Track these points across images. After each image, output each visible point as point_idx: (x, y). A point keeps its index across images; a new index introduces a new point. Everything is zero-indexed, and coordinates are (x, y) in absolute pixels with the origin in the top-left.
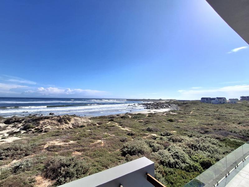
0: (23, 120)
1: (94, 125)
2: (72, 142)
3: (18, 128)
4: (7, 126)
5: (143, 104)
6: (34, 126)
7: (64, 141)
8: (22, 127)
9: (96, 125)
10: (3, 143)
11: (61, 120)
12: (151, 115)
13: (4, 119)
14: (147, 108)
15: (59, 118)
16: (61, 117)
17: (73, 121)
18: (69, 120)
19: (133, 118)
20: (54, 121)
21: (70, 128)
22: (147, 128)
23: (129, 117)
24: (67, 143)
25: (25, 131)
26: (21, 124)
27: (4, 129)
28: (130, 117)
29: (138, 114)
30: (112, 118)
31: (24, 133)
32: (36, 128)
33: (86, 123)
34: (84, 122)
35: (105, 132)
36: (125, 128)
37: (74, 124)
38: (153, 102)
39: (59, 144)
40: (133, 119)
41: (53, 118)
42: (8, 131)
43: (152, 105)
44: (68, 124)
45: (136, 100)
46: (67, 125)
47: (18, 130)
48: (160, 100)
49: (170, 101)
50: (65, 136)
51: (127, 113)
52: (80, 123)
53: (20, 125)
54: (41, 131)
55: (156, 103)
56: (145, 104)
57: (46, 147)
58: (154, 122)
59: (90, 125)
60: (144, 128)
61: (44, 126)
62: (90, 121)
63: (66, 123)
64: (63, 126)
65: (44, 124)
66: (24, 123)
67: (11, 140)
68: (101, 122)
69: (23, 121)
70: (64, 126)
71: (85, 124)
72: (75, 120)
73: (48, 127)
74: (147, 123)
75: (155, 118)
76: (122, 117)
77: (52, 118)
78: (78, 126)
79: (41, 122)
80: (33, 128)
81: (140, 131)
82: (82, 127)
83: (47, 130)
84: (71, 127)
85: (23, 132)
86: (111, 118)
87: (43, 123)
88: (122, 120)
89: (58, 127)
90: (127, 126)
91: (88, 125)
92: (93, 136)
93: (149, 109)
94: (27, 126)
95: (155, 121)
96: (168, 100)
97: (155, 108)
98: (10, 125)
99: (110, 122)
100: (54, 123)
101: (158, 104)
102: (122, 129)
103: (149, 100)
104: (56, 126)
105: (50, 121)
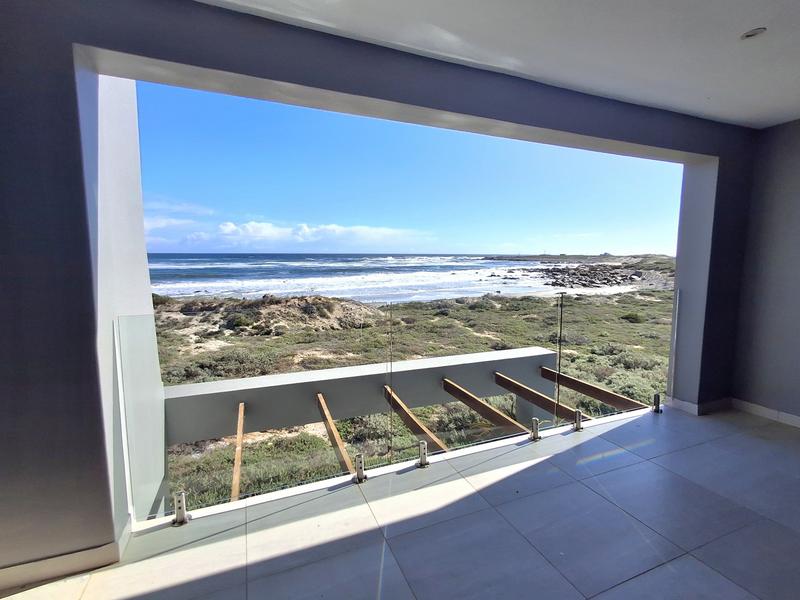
0: (221, 305)
1: (394, 324)
2: (351, 355)
3: (215, 324)
4: (190, 320)
5: (542, 270)
6: (249, 322)
7: (335, 353)
8: (222, 322)
9: (398, 323)
10: (201, 350)
11: (313, 307)
12: (564, 301)
13: (178, 302)
14: (554, 284)
15: (303, 304)
16: (310, 300)
17: (338, 312)
18: (330, 309)
19: (508, 310)
20: (292, 310)
21: (333, 328)
22: (551, 333)
23: (493, 307)
24: (342, 357)
25: (232, 332)
26: (219, 315)
27: (186, 325)
28: (498, 306)
30: (441, 309)
31: (231, 335)
32: (255, 324)
33: (374, 317)
34: (368, 316)
35: (428, 340)
36: (482, 332)
37: (344, 319)
38: (576, 266)
39: (324, 357)
40: (508, 313)
41: (289, 304)
42: (195, 329)
43: (574, 274)
44: (328, 318)
46: (324, 320)
47: (216, 329)
48: (606, 256)
49: (641, 262)
50: (329, 344)
51: (486, 296)
52: (357, 316)
53: (217, 317)
54: (268, 333)
55: (587, 269)
56: (547, 271)
57: (297, 360)
58: (575, 322)
59: (384, 323)
60: (541, 335)
61: (272, 322)
62: (383, 314)
63: (323, 316)
64: (317, 323)
65: (272, 315)
66: (225, 313)
67: (213, 345)
68: (412, 317)
69: (222, 309)
70: (319, 323)
71: (370, 321)
72: (344, 309)
73: (281, 324)
74: (549, 322)
75: (577, 310)
76: (472, 307)
77: (287, 301)
78: (353, 326)
79: (264, 311)
80: (248, 325)
81: (530, 342)
82: (365, 326)
83: (280, 331)
84: (336, 326)
85: (228, 332)
86: (439, 307)
87: (269, 314)
88: (474, 315)
89: (304, 326)
90: (489, 329)
91: (379, 323)
92: (399, 346)
93: (563, 285)
94: (233, 320)
95: (578, 318)
96: (635, 257)
97: (584, 285)
98: (196, 317)
99: (437, 319)
100: (294, 316)
101: (594, 271)
102: (478, 335)
103: (563, 258)
104: (301, 323)
105: (283, 310)
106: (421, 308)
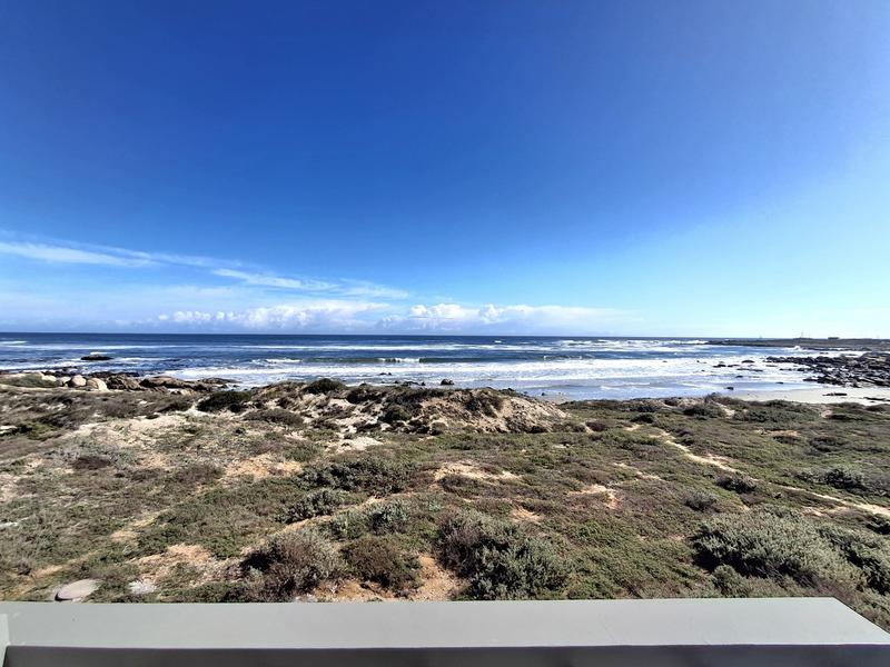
0: (383, 395)
1: (576, 430)
2: (507, 475)
3: (374, 415)
4: (353, 409)
5: (799, 361)
6: (407, 415)
7: (487, 470)
8: (382, 414)
9: (582, 430)
10: (348, 448)
11: (479, 402)
12: (845, 414)
13: (347, 389)
14: (821, 381)
15: (467, 397)
16: (475, 394)
17: (507, 411)
18: (498, 405)
19: (746, 420)
20: (454, 405)
21: (499, 430)
22: (829, 470)
23: (721, 414)
24: (495, 477)
25: (389, 426)
26: (380, 406)
27: (348, 414)
28: (730, 412)
29: (770, 404)
30: (644, 412)
31: (387, 430)
32: (413, 419)
33: (551, 419)
34: (543, 417)
35: (619, 460)
36: (704, 455)
37: (513, 420)
38: (859, 354)
39: (472, 476)
40: (746, 424)
41: (452, 397)
42: (354, 420)
43: (856, 366)
44: (494, 416)
45: (758, 341)
46: (490, 419)
47: (374, 421)
50: (486, 454)
51: (712, 397)
52: (529, 417)
53: (378, 408)
54: (425, 431)
55: (881, 359)
56: (809, 361)
57: (439, 476)
58: (875, 451)
59: (563, 428)
60: (808, 470)
61: (431, 417)
62: (562, 414)
63: (489, 414)
64: (481, 422)
65: (432, 409)
66: (386, 404)
67: (362, 443)
68: (602, 421)
69: (384, 399)
70: (484, 422)
71: (546, 424)
72: (515, 406)
73: (441, 421)
74: (822, 446)
75: (875, 429)
76: (690, 412)
77: (450, 394)
78: (524, 428)
79: (424, 404)
80: (405, 420)
81: (787, 481)
82: (536, 430)
83: (438, 429)
84: (503, 427)
85: (384, 426)
86: (640, 409)
87: (429, 408)
88: (691, 425)
89: (466, 424)
90: (715, 450)
91: (556, 427)
92: (575, 468)
93: (835, 382)
94: (392, 412)
95: (880, 445)
97: (880, 384)
98: (359, 406)
99: (636, 426)
100: (456, 412)
102: (696, 458)
103: (833, 342)
104: (462, 422)
105: (444, 403)
106: (615, 408)
